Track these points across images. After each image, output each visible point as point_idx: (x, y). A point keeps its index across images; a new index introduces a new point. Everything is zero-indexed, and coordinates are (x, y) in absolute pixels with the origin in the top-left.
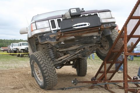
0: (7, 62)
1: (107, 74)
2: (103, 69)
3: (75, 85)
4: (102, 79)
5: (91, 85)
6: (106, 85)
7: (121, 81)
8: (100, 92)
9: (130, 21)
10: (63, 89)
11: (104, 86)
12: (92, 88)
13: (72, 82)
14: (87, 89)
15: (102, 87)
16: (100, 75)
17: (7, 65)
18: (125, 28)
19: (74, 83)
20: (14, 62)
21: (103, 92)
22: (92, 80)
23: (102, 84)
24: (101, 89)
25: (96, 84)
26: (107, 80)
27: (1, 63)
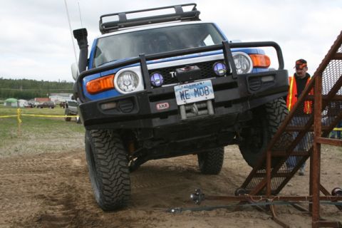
0: (47, 135)
1: (271, 178)
4: (259, 193)
7: (305, 197)
9: (330, 63)
13: (192, 196)
14: (223, 211)
15: (259, 210)
16: (256, 181)
17: (46, 143)
18: (317, 79)
19: (195, 199)
20: (62, 135)
21: (259, 220)
22: (236, 194)
23: (260, 202)
24: (257, 214)
25: (246, 201)
27: (33, 137)
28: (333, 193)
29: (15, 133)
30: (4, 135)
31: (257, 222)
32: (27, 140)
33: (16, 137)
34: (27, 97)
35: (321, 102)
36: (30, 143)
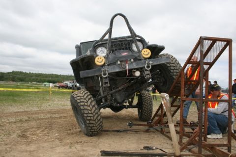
0: (63, 100)
1: (164, 117)
2: (160, 112)
3: (131, 127)
4: (159, 123)
5: (147, 128)
6: (161, 129)
8: (156, 136)
9: (188, 65)
10: (118, 131)
11: (160, 130)
12: (147, 131)
14: (142, 133)
15: (158, 131)
16: (157, 118)
17: (63, 103)
19: (129, 125)
21: (159, 136)
22: (148, 123)
23: (158, 127)
24: (157, 133)
25: (152, 127)
26: (164, 124)
27: (56, 100)
28: (191, 124)
29: (48, 98)
30: (43, 99)
31: (158, 137)
32: (54, 101)
33: (49, 100)
34: (53, 82)
35: (184, 83)
36: (55, 102)
